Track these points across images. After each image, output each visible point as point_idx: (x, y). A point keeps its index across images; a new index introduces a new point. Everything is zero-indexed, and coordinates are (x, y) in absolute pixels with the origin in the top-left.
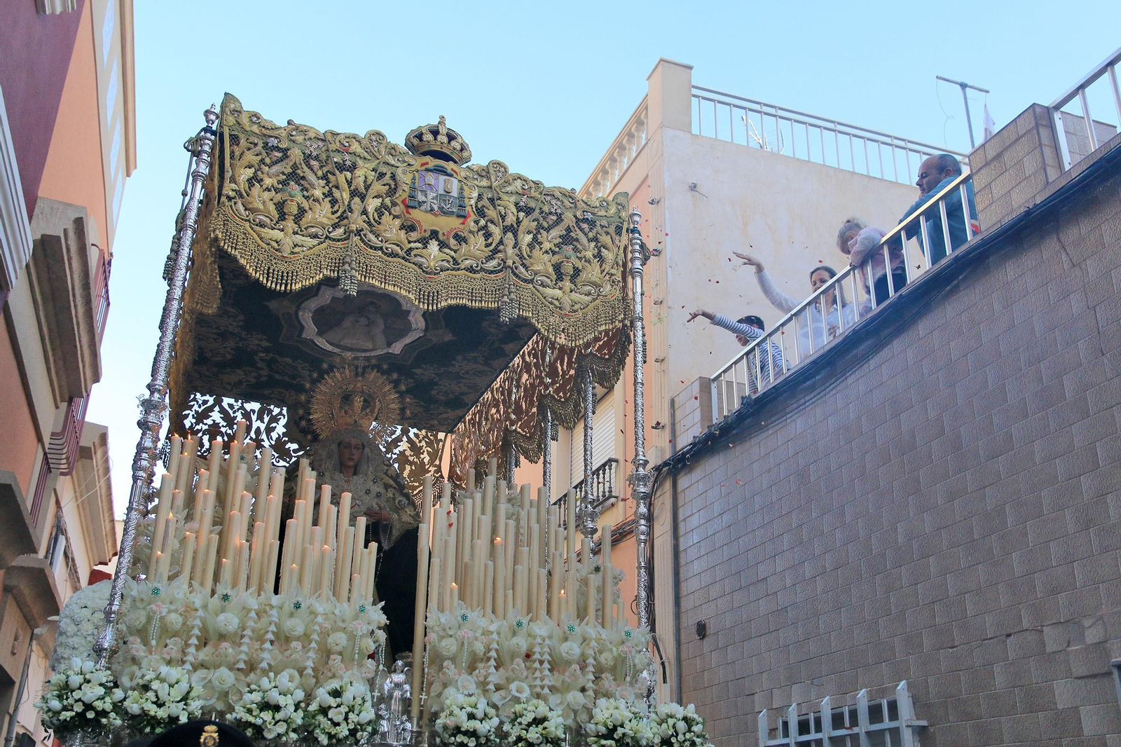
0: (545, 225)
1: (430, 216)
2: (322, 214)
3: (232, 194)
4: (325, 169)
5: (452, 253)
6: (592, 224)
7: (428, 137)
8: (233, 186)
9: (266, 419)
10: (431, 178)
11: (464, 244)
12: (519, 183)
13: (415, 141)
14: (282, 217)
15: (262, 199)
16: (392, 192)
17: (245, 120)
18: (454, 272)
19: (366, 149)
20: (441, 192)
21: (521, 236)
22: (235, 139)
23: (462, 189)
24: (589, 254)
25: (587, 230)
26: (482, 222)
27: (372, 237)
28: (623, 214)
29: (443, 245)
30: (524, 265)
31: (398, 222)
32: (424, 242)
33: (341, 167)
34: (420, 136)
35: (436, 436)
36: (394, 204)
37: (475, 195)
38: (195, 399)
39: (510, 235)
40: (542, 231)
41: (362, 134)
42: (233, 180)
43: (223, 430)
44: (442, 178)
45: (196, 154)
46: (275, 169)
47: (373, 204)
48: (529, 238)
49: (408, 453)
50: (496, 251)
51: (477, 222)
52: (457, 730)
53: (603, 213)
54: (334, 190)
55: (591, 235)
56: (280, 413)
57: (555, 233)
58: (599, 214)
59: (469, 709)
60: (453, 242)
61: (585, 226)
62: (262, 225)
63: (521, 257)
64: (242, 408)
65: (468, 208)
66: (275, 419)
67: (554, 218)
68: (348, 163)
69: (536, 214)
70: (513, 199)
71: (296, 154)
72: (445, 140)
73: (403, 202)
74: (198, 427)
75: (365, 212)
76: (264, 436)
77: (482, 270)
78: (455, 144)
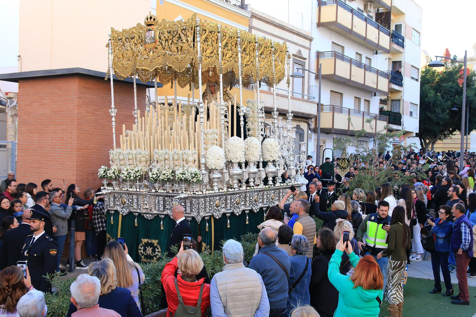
0: (174, 35)
1: (149, 45)
2: (130, 54)
5: (156, 53)
6: (185, 30)
8: (115, 53)
10: (148, 33)
11: (157, 50)
12: (168, 24)
13: (145, 23)
14: (123, 58)
16: (142, 41)
17: (115, 33)
18: (156, 59)
19: (136, 30)
20: (150, 37)
21: (169, 41)
22: (113, 40)
23: (155, 33)
24: (184, 41)
27: (140, 55)
28: (193, 22)
29: (153, 52)
32: (150, 52)
33: (132, 38)
34: (146, 21)
37: (158, 33)
39: (167, 42)
40: (173, 38)
41: (135, 26)
44: (150, 32)
45: (109, 47)
46: (121, 45)
47: (139, 46)
48: (171, 41)
50: (164, 48)
51: (159, 42)
55: (185, 34)
57: (177, 37)
58: (187, 25)
60: (155, 50)
61: (183, 31)
63: (170, 48)
65: (157, 39)
67: (176, 32)
68: (133, 36)
69: (172, 33)
70: (167, 30)
71: (124, 39)
72: (150, 19)
73: (144, 43)
75: (138, 49)
77: (162, 55)
78: (152, 20)
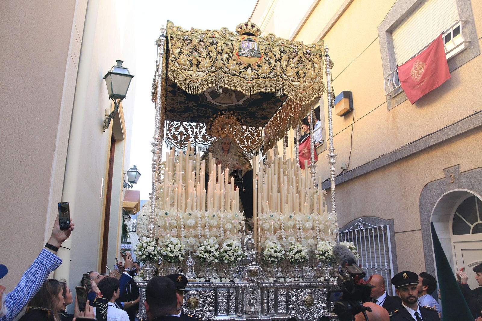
0: (292, 57)
1: (247, 58)
2: (206, 63)
3: (173, 59)
4: (206, 45)
5: (257, 72)
6: (310, 54)
7: (244, 27)
8: (173, 56)
9: (199, 128)
10: (246, 43)
11: (261, 68)
12: (280, 41)
13: (239, 30)
14: (192, 65)
15: (183, 60)
16: (232, 51)
17: (175, 30)
18: (258, 79)
19: (221, 35)
20: (251, 48)
21: (282, 62)
22: (172, 38)
23: (258, 46)
24: (309, 67)
25: (308, 57)
26: (267, 59)
27: (225, 69)
28: (322, 49)
29: (253, 69)
30: (284, 74)
31: (235, 62)
32: (246, 68)
33: (212, 44)
34: (241, 28)
35: (259, 129)
36: (233, 55)
37: (264, 48)
38: (174, 123)
39: (278, 62)
40: (290, 59)
41: (219, 29)
42: (173, 54)
43: (184, 133)
44: (251, 43)
45: (159, 46)
46: (188, 47)
47: (225, 56)
48: (286, 63)
49: (249, 135)
50: (273, 69)
51: (265, 59)
52: (271, 256)
53: (314, 50)
54: (210, 53)
55: (310, 59)
56: (203, 126)
57: (296, 59)
58: (313, 50)
59: (275, 249)
60: (256, 68)
61: (307, 55)
62: (185, 70)
63: (283, 71)
64: (190, 125)
65: (261, 54)
66: (201, 128)
67: (295, 54)
68: (215, 42)
69: (287, 53)
70: (278, 48)
71: (195, 41)
72: (251, 27)
73: (237, 54)
74: (176, 133)
75: (222, 60)
76: (198, 134)
77: (269, 77)
78: (255, 29)
